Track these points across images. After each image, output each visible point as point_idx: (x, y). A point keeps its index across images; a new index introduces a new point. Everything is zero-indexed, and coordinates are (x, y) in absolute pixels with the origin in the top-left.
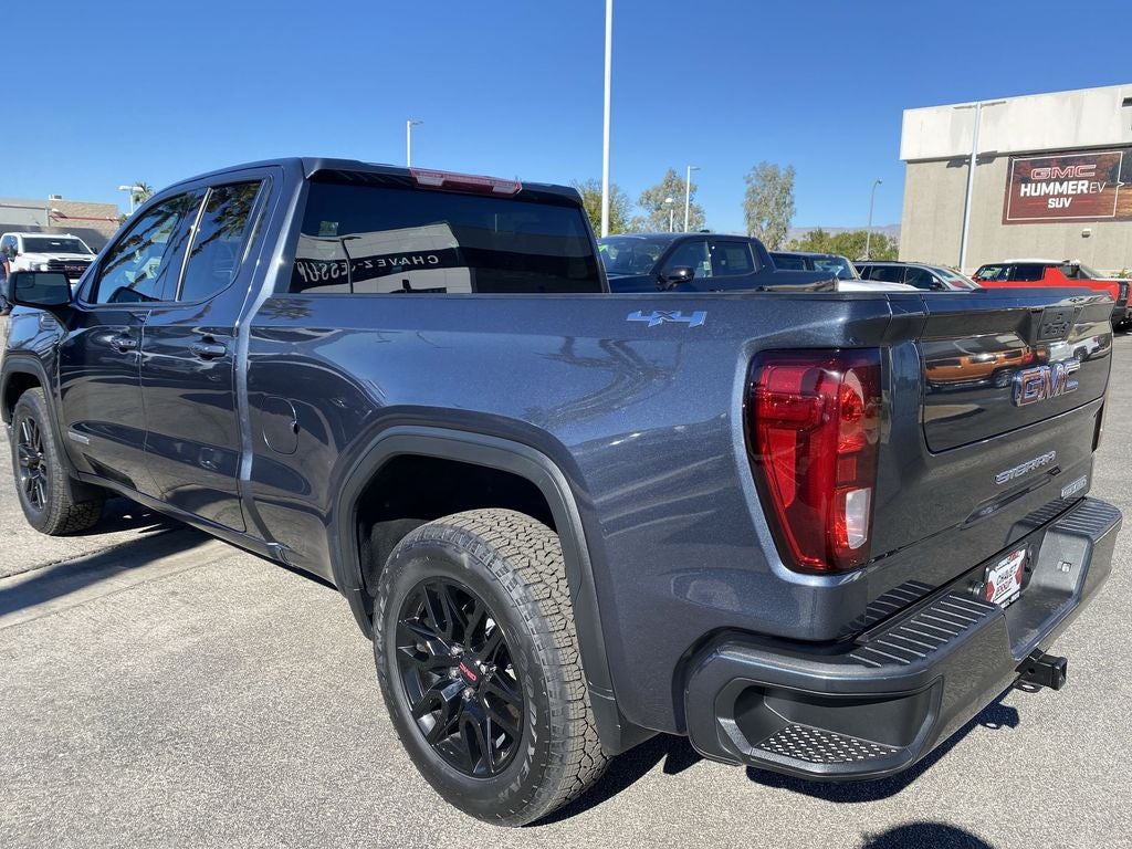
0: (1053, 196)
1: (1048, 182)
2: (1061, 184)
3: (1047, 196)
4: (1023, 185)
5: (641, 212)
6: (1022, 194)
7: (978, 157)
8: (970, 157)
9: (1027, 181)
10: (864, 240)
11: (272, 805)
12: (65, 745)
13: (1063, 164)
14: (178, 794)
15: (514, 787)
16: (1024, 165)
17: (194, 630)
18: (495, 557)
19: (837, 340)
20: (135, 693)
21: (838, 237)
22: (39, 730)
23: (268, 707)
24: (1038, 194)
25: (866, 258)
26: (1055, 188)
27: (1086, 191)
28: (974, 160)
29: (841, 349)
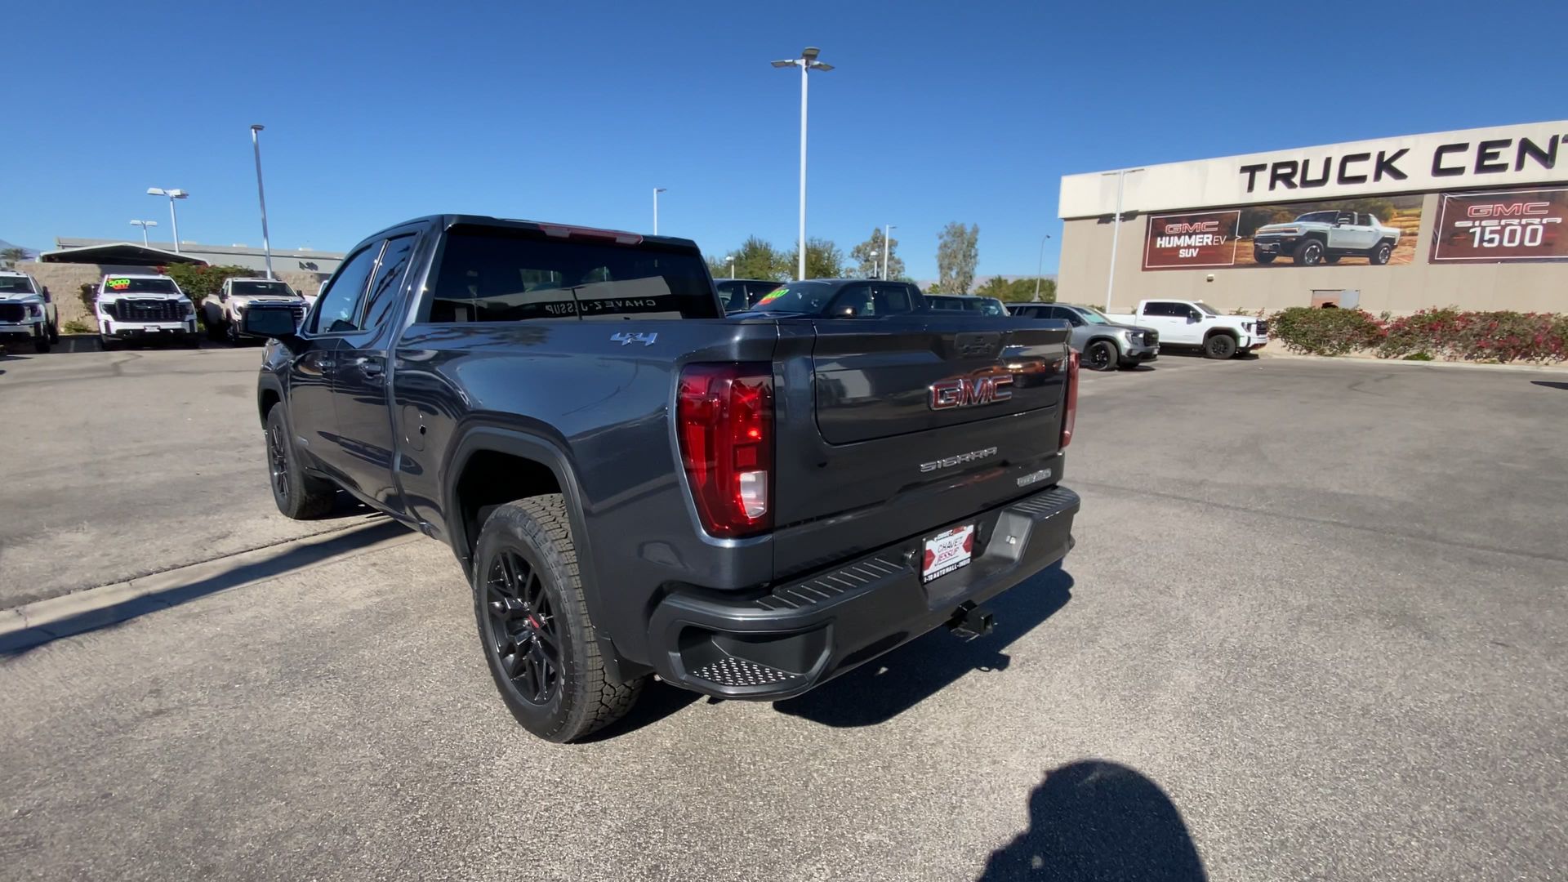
0: (1184, 248)
1: (1179, 236)
2: (1190, 237)
3: (1178, 248)
4: (1159, 239)
5: (855, 264)
6: (1158, 246)
7: (1121, 215)
8: (1114, 215)
9: (1162, 234)
10: (1036, 285)
11: (384, 726)
12: (243, 678)
13: (1191, 221)
14: (315, 716)
15: (555, 711)
16: (1159, 222)
17: (379, 593)
18: (539, 531)
19: (735, 355)
20: (312, 640)
21: (1015, 283)
22: (227, 667)
23: (412, 652)
24: (1171, 246)
25: (1036, 299)
26: (1185, 241)
27: (1210, 244)
28: (1118, 217)
29: (739, 362)
